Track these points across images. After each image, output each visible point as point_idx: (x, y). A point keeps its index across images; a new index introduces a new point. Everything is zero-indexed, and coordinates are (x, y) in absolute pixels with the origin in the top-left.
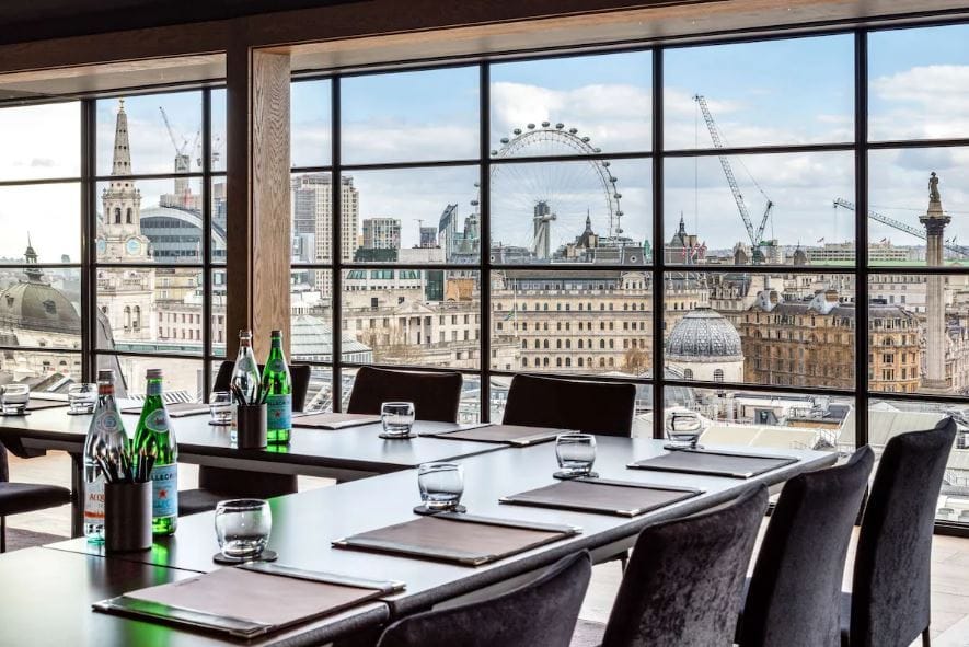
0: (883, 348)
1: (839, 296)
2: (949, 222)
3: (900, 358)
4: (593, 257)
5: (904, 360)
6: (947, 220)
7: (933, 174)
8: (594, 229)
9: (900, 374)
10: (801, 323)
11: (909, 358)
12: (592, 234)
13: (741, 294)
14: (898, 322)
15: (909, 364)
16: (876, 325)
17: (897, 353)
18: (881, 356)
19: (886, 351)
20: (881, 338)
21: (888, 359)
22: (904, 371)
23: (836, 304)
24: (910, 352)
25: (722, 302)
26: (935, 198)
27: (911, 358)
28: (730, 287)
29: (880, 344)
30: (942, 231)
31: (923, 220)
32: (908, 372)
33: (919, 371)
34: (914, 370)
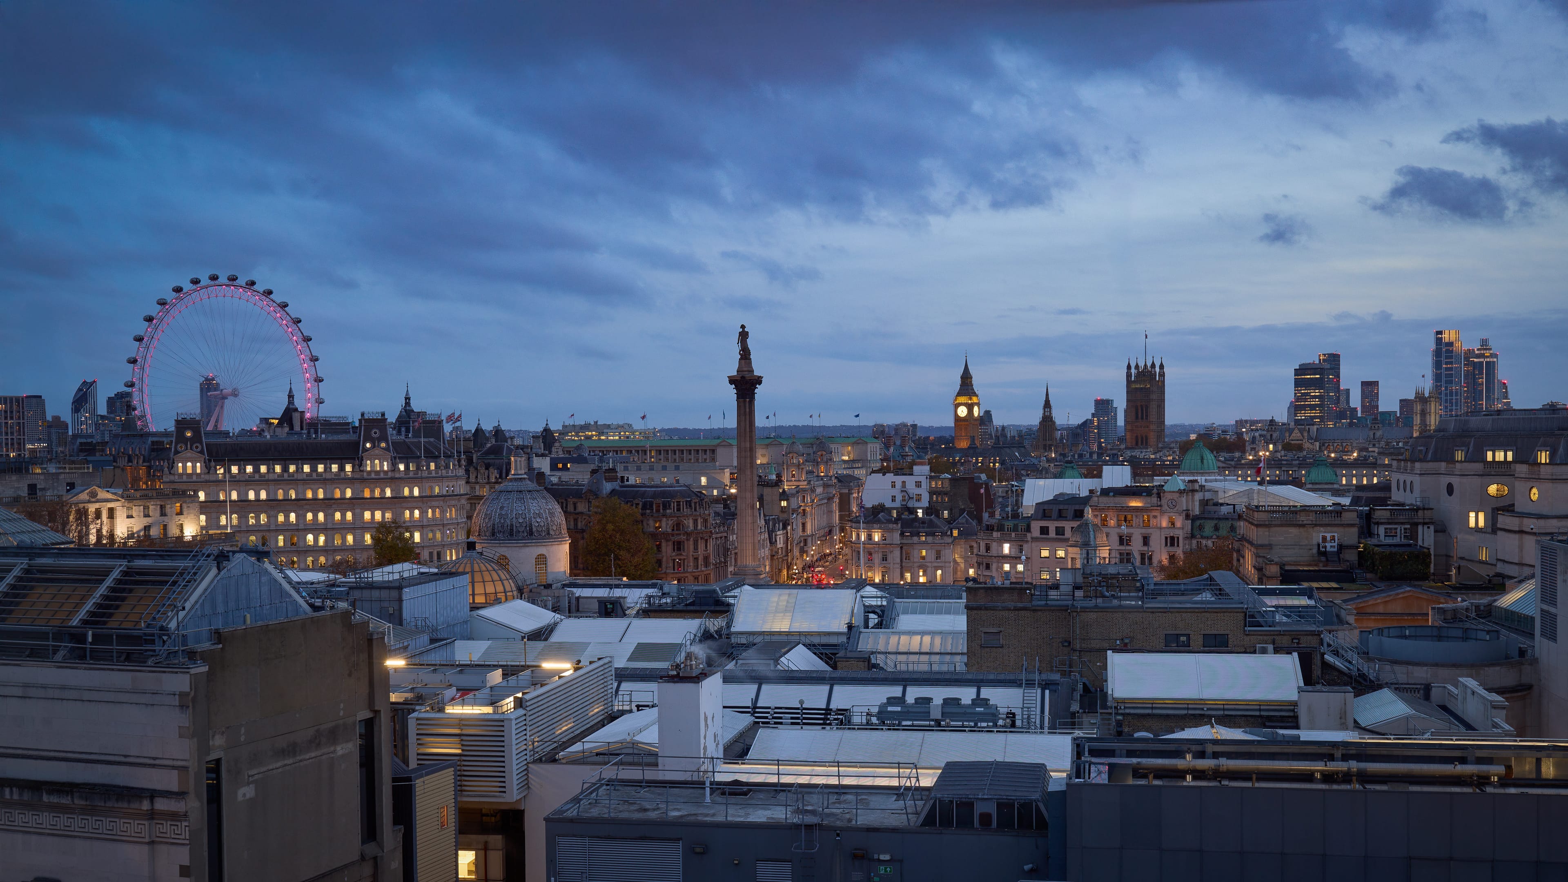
0: (673, 535)
1: (619, 475)
2: (760, 383)
3: (692, 547)
4: (316, 432)
5: (696, 549)
6: (759, 381)
7: (743, 327)
8: (299, 403)
10: (575, 508)
11: (701, 545)
12: (296, 410)
13: (501, 477)
14: (689, 504)
16: (665, 508)
17: (688, 540)
18: (670, 543)
19: (676, 538)
20: (670, 522)
21: (678, 546)
22: (696, 559)
23: (615, 485)
24: (702, 538)
25: (477, 487)
26: (745, 354)
27: (703, 545)
28: (487, 468)
29: (669, 530)
30: (754, 394)
31: (732, 381)
33: (712, 560)
34: (706, 559)
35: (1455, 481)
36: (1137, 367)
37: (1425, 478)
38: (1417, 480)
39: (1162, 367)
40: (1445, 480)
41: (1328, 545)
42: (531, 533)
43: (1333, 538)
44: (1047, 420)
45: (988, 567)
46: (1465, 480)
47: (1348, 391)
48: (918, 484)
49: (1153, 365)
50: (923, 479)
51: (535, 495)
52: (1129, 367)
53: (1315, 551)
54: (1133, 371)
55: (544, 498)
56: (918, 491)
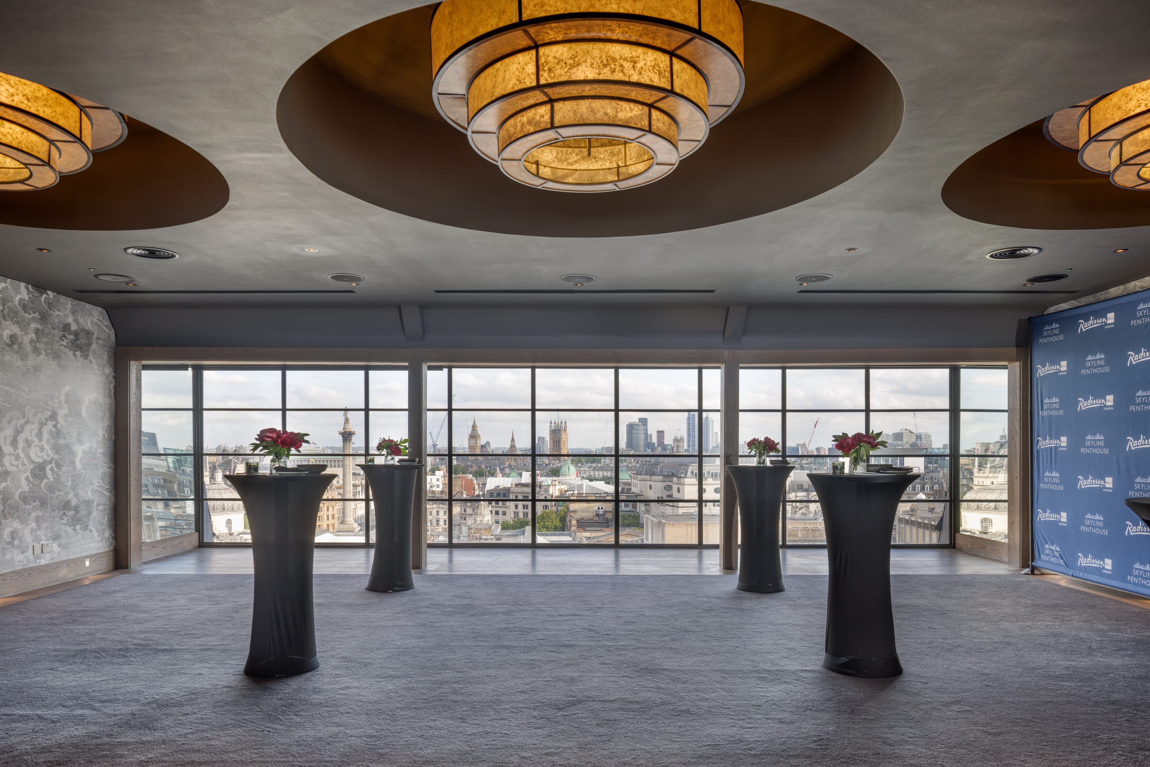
5: (328, 510)
6: (354, 433)
9: (326, 518)
15: (330, 513)
22: (328, 516)
26: (346, 421)
30: (352, 439)
31: (340, 434)
32: (330, 517)
33: (336, 516)
34: (333, 515)
35: (652, 483)
36: (555, 423)
37: (642, 482)
38: (638, 482)
39: (565, 423)
40: (649, 483)
41: (600, 511)
42: (224, 509)
43: (602, 508)
44: (513, 446)
45: (465, 519)
46: (656, 483)
47: (651, 435)
48: (438, 480)
49: (561, 423)
50: (440, 477)
51: (227, 491)
52: (551, 423)
53: (595, 514)
54: (553, 424)
55: (231, 492)
56: (438, 483)
